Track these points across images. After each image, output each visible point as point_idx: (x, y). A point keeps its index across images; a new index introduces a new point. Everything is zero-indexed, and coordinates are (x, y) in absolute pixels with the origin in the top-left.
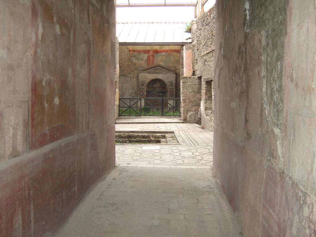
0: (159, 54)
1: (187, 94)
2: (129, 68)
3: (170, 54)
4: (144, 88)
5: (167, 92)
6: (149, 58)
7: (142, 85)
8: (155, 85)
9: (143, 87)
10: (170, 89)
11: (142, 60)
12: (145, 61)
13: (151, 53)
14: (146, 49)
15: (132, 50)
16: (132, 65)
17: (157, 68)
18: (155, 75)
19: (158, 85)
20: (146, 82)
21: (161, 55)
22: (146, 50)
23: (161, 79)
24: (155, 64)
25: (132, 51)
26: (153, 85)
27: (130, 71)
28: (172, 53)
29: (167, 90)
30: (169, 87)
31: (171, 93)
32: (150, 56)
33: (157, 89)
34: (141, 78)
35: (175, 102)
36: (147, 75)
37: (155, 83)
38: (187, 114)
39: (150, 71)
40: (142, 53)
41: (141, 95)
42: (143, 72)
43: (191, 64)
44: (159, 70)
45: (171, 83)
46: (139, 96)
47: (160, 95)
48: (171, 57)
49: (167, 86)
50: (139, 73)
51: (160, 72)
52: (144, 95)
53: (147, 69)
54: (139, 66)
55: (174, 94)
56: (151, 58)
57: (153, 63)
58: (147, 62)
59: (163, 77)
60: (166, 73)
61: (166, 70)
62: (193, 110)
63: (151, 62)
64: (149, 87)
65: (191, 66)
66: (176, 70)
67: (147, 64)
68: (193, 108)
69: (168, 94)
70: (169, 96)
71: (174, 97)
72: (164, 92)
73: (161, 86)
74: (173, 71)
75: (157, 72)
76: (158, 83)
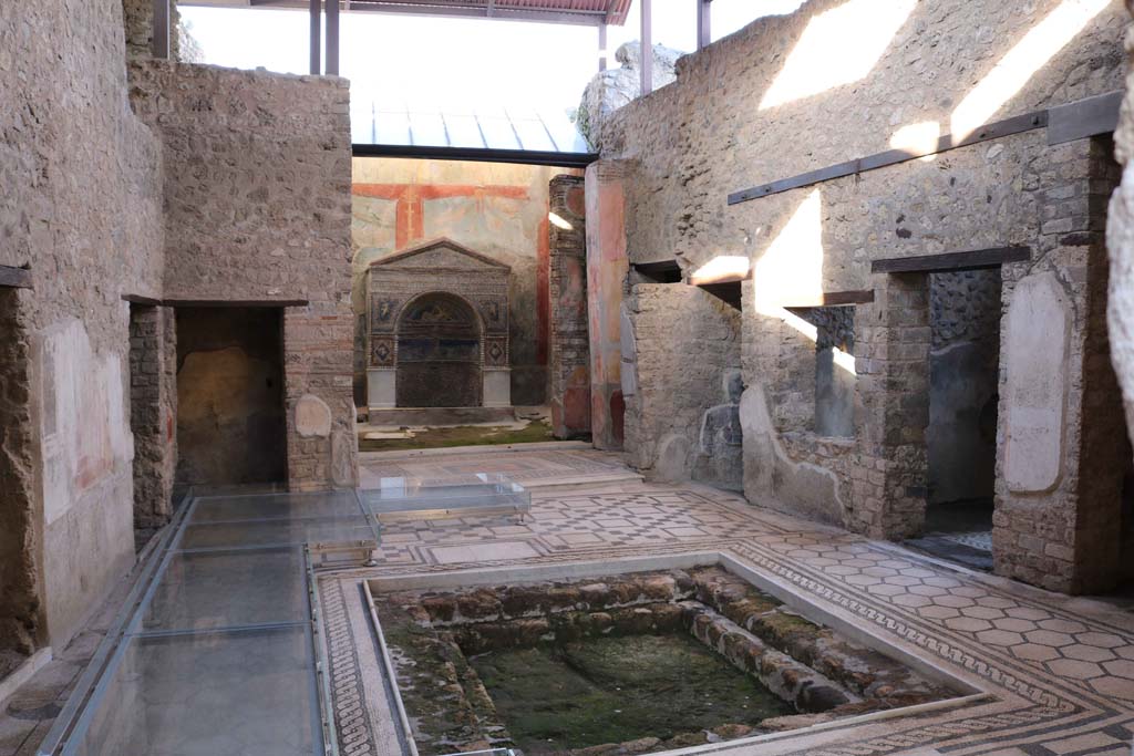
0: (441, 201)
1: (659, 361)
3: (483, 201)
4: (392, 330)
5: (478, 342)
6: (401, 214)
7: (385, 318)
8: (428, 318)
9: (386, 326)
10: (491, 330)
11: (376, 220)
12: (387, 227)
13: (410, 198)
14: (390, 182)
17: (439, 254)
18: (434, 278)
19: (439, 316)
20: (398, 306)
21: (446, 206)
22: (391, 186)
23: (454, 292)
24: (427, 239)
26: (420, 314)
28: (488, 199)
29: (477, 335)
30: (485, 323)
31: (495, 346)
32: (407, 208)
33: (435, 329)
34: (378, 290)
35: (508, 378)
36: (402, 278)
37: (429, 309)
38: (657, 442)
39: (415, 263)
40: (374, 196)
41: (380, 355)
42: (384, 266)
43: (623, 235)
44: (447, 260)
45: (493, 309)
46: (372, 358)
47: (445, 353)
48: (486, 212)
49: (480, 317)
50: (367, 272)
51: (451, 267)
52: (393, 356)
53: (401, 257)
54: (363, 245)
55: (504, 348)
56: (410, 215)
57: (419, 234)
58: (393, 231)
59: (463, 285)
60: (475, 271)
61: (472, 259)
62: (680, 424)
63: (410, 229)
64: (407, 322)
65: (624, 243)
66: (505, 261)
67: (397, 238)
68: (680, 416)
69: (481, 350)
70: (486, 355)
71: (505, 363)
72: (464, 343)
73: (449, 319)
74: (498, 264)
75: (441, 269)
76: (439, 309)
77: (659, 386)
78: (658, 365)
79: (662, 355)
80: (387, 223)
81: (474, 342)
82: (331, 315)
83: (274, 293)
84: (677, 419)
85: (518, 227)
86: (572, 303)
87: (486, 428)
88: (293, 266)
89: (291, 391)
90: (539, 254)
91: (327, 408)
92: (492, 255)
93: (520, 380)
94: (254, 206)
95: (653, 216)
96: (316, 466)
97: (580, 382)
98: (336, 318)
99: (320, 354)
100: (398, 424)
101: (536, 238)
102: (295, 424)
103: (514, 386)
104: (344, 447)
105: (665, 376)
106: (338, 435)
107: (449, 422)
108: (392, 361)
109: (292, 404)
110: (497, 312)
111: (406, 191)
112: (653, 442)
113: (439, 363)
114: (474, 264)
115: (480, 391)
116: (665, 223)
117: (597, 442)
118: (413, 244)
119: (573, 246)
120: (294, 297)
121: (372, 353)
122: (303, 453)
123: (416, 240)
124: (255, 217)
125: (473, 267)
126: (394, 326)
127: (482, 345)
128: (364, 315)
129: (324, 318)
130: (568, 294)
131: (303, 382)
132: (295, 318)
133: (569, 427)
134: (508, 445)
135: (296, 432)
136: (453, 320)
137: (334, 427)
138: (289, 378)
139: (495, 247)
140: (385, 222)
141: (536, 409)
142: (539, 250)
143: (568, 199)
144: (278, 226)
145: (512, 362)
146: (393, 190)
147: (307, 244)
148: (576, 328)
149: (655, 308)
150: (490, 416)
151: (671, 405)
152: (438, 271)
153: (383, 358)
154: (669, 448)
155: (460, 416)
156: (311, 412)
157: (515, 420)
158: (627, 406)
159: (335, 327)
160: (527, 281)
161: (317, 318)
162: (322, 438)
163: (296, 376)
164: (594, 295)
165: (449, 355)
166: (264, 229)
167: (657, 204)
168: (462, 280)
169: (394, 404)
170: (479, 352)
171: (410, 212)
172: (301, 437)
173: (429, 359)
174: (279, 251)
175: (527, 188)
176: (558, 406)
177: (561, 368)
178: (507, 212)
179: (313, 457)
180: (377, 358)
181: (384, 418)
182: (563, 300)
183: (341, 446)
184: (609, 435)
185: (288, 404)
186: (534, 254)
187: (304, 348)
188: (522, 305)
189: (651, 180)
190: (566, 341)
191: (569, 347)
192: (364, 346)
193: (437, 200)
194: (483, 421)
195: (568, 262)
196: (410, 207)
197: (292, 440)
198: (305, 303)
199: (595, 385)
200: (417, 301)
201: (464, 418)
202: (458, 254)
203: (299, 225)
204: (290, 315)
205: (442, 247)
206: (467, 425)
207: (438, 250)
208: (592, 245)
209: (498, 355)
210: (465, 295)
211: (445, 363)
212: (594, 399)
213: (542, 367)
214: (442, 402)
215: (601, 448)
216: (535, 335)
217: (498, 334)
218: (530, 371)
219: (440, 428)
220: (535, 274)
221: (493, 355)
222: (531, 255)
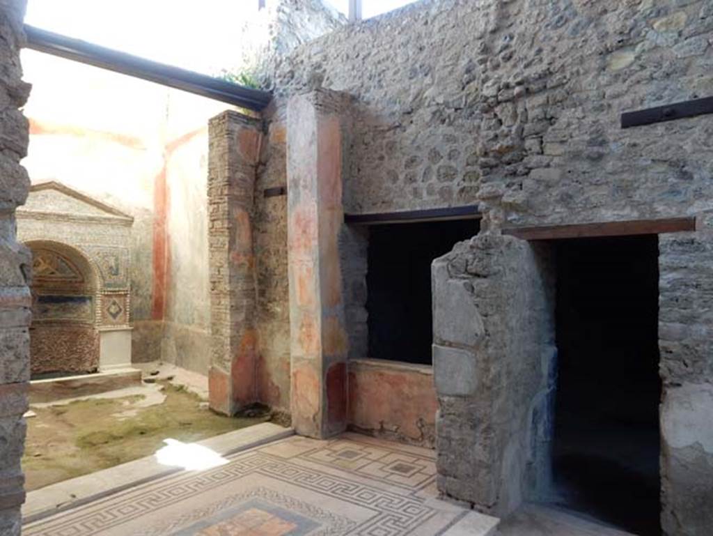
1: (505, 345)
10: (109, 285)
17: (45, 196)
18: (39, 225)
19: (40, 269)
23: (65, 242)
28: (101, 143)
29: (93, 291)
30: (103, 278)
31: (114, 303)
35: (130, 337)
44: (55, 204)
45: (112, 262)
47: (46, 311)
49: (97, 272)
51: (62, 213)
55: (125, 306)
59: (77, 234)
60: (91, 219)
62: (516, 428)
69: (96, 308)
70: (103, 313)
71: (125, 321)
72: (71, 299)
73: (53, 273)
74: (119, 213)
75: (50, 214)
76: (41, 260)
77: (504, 381)
78: (504, 351)
86: (243, 259)
90: (156, 206)
92: (108, 203)
95: (382, 158)
97: (249, 347)
101: (153, 190)
103: (135, 345)
105: (509, 365)
110: (117, 265)
112: (498, 463)
113: (38, 322)
115: (96, 353)
116: (408, 166)
117: (302, 427)
119: (242, 193)
125: (88, 215)
127: (99, 302)
130: (237, 248)
133: (237, 401)
136: (58, 274)
142: (156, 203)
143: (238, 138)
148: (245, 287)
149: (502, 270)
150: (110, 384)
152: (44, 216)
157: (140, 385)
160: (143, 234)
165: (51, 313)
167: (390, 146)
168: (75, 228)
170: (93, 310)
176: (222, 377)
177: (229, 333)
182: (232, 254)
184: (325, 420)
186: (151, 207)
189: (378, 117)
190: (234, 302)
191: (238, 309)
201: (79, 389)
202: (71, 198)
205: (50, 188)
206: (84, 398)
207: (43, 192)
208: (301, 188)
209: (117, 313)
210: (80, 246)
211: (46, 322)
212: (295, 375)
213: (158, 322)
214: (41, 367)
215: (313, 435)
216: (151, 289)
217: (117, 289)
218: (146, 327)
219: (49, 407)
220: (151, 226)
221: (111, 313)
222: (147, 207)
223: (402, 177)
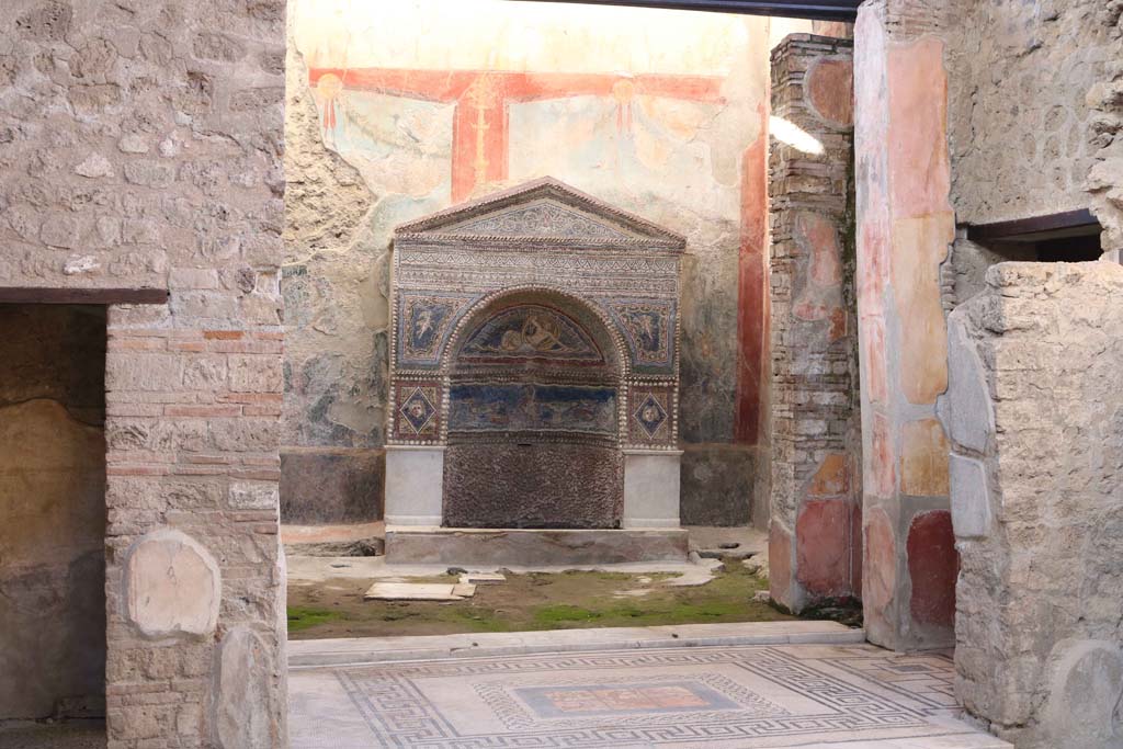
0: (544, 104)
1: (1052, 454)
2: (311, 206)
3: (630, 106)
4: (438, 367)
5: (613, 394)
6: (462, 131)
7: (424, 341)
8: (512, 343)
9: (425, 357)
10: (641, 369)
11: (413, 142)
12: (435, 156)
13: (482, 98)
14: (441, 66)
15: (338, 73)
16: (330, 181)
17: (537, 211)
18: (526, 261)
19: (537, 338)
20: (453, 318)
21: (555, 115)
22: (445, 75)
23: (567, 291)
24: (516, 179)
25: (334, 78)
26: (495, 337)
27: (318, 232)
28: (640, 101)
29: (615, 380)
30: (630, 355)
31: (651, 403)
32: (475, 119)
33: (528, 365)
34: (412, 285)
35: (677, 468)
36: (460, 260)
37: (517, 326)
38: (1043, 658)
39: (485, 228)
40: (409, 94)
41: (412, 418)
42: (425, 235)
43: (942, 160)
44: (553, 224)
45: (647, 326)
46: (396, 423)
47: (548, 415)
48: (636, 127)
49: (618, 342)
50: (391, 247)
51: (563, 238)
52: (438, 420)
53: (458, 217)
54: (384, 194)
55: (670, 410)
56: (481, 134)
57: (498, 172)
58: (446, 165)
59: (586, 275)
60: (610, 247)
61: (605, 222)
62: (1103, 613)
63: (481, 162)
64: (470, 350)
65: (944, 175)
66: (672, 228)
67: (454, 180)
68: (1104, 595)
69: (620, 413)
70: (630, 421)
71: (670, 437)
72: (586, 395)
73: (556, 347)
74: (660, 232)
75: (541, 242)
76: (536, 324)
77: (1050, 518)
78: (1050, 464)
79: (1060, 441)
80: (434, 150)
81: (606, 395)
82: (227, 327)
83: (82, 270)
84: (1094, 600)
85: (699, 160)
86: (820, 314)
87: (626, 577)
88: (132, 203)
89: (120, 519)
90: (743, 213)
91: (212, 562)
92: (649, 215)
93: (701, 473)
94: (34, 48)
95: (1015, 111)
96: (178, 710)
97: (834, 487)
98: (238, 335)
99: (197, 425)
100: (444, 561)
101: (738, 182)
102: (126, 600)
103: (688, 486)
104: (251, 661)
105: (1067, 493)
106: (238, 632)
107: (549, 561)
108: (437, 430)
109: (119, 552)
110: (656, 332)
111: (473, 85)
112: (1034, 659)
113: (537, 435)
114: (611, 233)
115: (618, 494)
116: (1049, 125)
117: (874, 627)
118: (486, 190)
119: (822, 189)
120: (134, 282)
121: (396, 414)
122: (148, 677)
123: (494, 184)
124: (37, 77)
125: (607, 238)
126: (441, 358)
127: (624, 400)
128: (384, 335)
129: (208, 335)
130: (809, 295)
131: (151, 497)
132: (135, 334)
133: (807, 585)
134: (671, 629)
135: (130, 623)
136: (564, 349)
137: (227, 611)
138: (116, 486)
139: (654, 199)
140: (429, 145)
141: (733, 534)
142: (744, 207)
143: (814, 86)
144: (95, 101)
145: (687, 436)
146: (448, 80)
147: (169, 148)
148: (826, 370)
149: (1043, 322)
150: (635, 549)
151: (1080, 567)
152: (533, 246)
153: (418, 423)
154: (1074, 674)
155: (572, 548)
156: (170, 571)
157: (689, 559)
158: (966, 563)
159: (235, 358)
160: (719, 269)
161: (191, 332)
162: (195, 639)
163: (133, 480)
164: (873, 293)
165: (556, 420)
166: (59, 106)
167: (1026, 85)
168: (584, 266)
169: (440, 518)
170: (617, 415)
171: (482, 127)
172: (142, 636)
173: (516, 425)
174: (98, 165)
175: (721, 79)
176: (785, 539)
177: (793, 455)
178: (679, 127)
179: (172, 688)
180: (405, 423)
181: (415, 549)
182: (798, 306)
183: (244, 660)
184: (906, 616)
185: (111, 550)
186: (735, 215)
187: (157, 410)
188: (708, 320)
189: (1011, 29)
190: (803, 397)
191: (812, 410)
192: (383, 397)
193: (536, 103)
194: (619, 560)
195: (812, 224)
196: (481, 120)
197: (119, 642)
198: (160, 296)
199: (873, 500)
200: (490, 307)
201: (581, 552)
202: (576, 211)
203: (150, 100)
204: (121, 325)
205: (543, 196)
206: (587, 568)
207: (535, 204)
208: (870, 181)
209: (656, 422)
210: (590, 297)
211: (548, 435)
212: (867, 529)
213: (747, 449)
214: (540, 515)
215: (886, 644)
216: (733, 381)
217: (656, 377)
218: (722, 456)
219: (531, 574)
220: (735, 255)
221: (645, 422)
222: (727, 217)
223: (1040, 147)
